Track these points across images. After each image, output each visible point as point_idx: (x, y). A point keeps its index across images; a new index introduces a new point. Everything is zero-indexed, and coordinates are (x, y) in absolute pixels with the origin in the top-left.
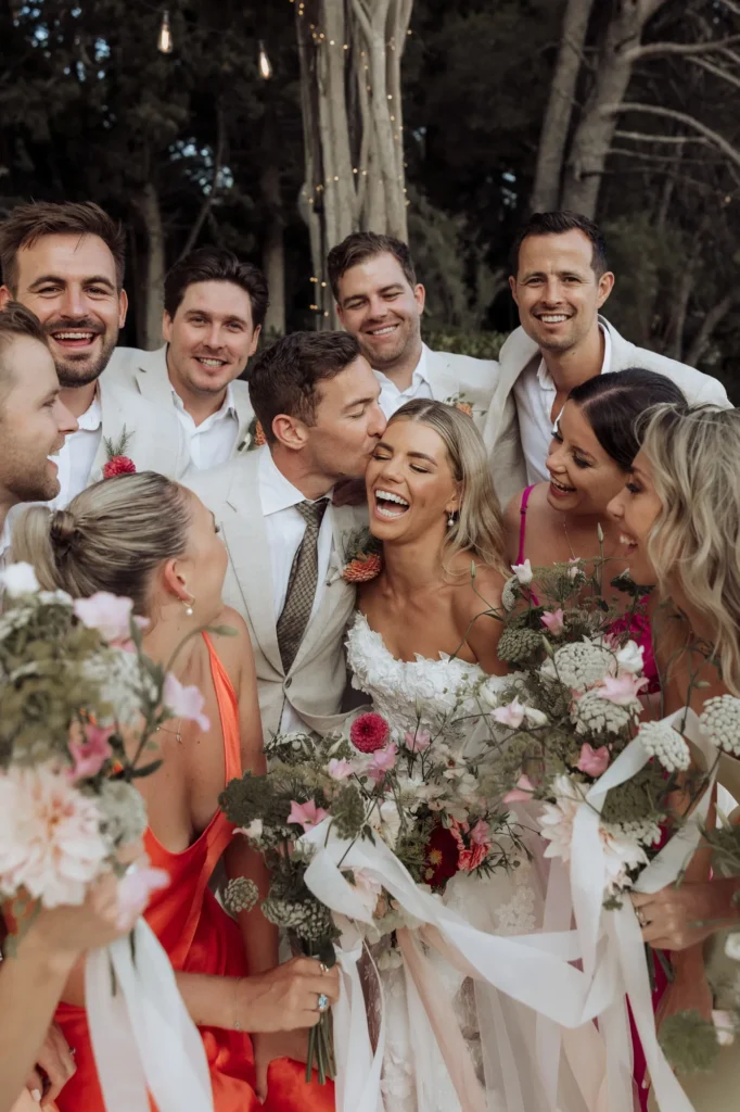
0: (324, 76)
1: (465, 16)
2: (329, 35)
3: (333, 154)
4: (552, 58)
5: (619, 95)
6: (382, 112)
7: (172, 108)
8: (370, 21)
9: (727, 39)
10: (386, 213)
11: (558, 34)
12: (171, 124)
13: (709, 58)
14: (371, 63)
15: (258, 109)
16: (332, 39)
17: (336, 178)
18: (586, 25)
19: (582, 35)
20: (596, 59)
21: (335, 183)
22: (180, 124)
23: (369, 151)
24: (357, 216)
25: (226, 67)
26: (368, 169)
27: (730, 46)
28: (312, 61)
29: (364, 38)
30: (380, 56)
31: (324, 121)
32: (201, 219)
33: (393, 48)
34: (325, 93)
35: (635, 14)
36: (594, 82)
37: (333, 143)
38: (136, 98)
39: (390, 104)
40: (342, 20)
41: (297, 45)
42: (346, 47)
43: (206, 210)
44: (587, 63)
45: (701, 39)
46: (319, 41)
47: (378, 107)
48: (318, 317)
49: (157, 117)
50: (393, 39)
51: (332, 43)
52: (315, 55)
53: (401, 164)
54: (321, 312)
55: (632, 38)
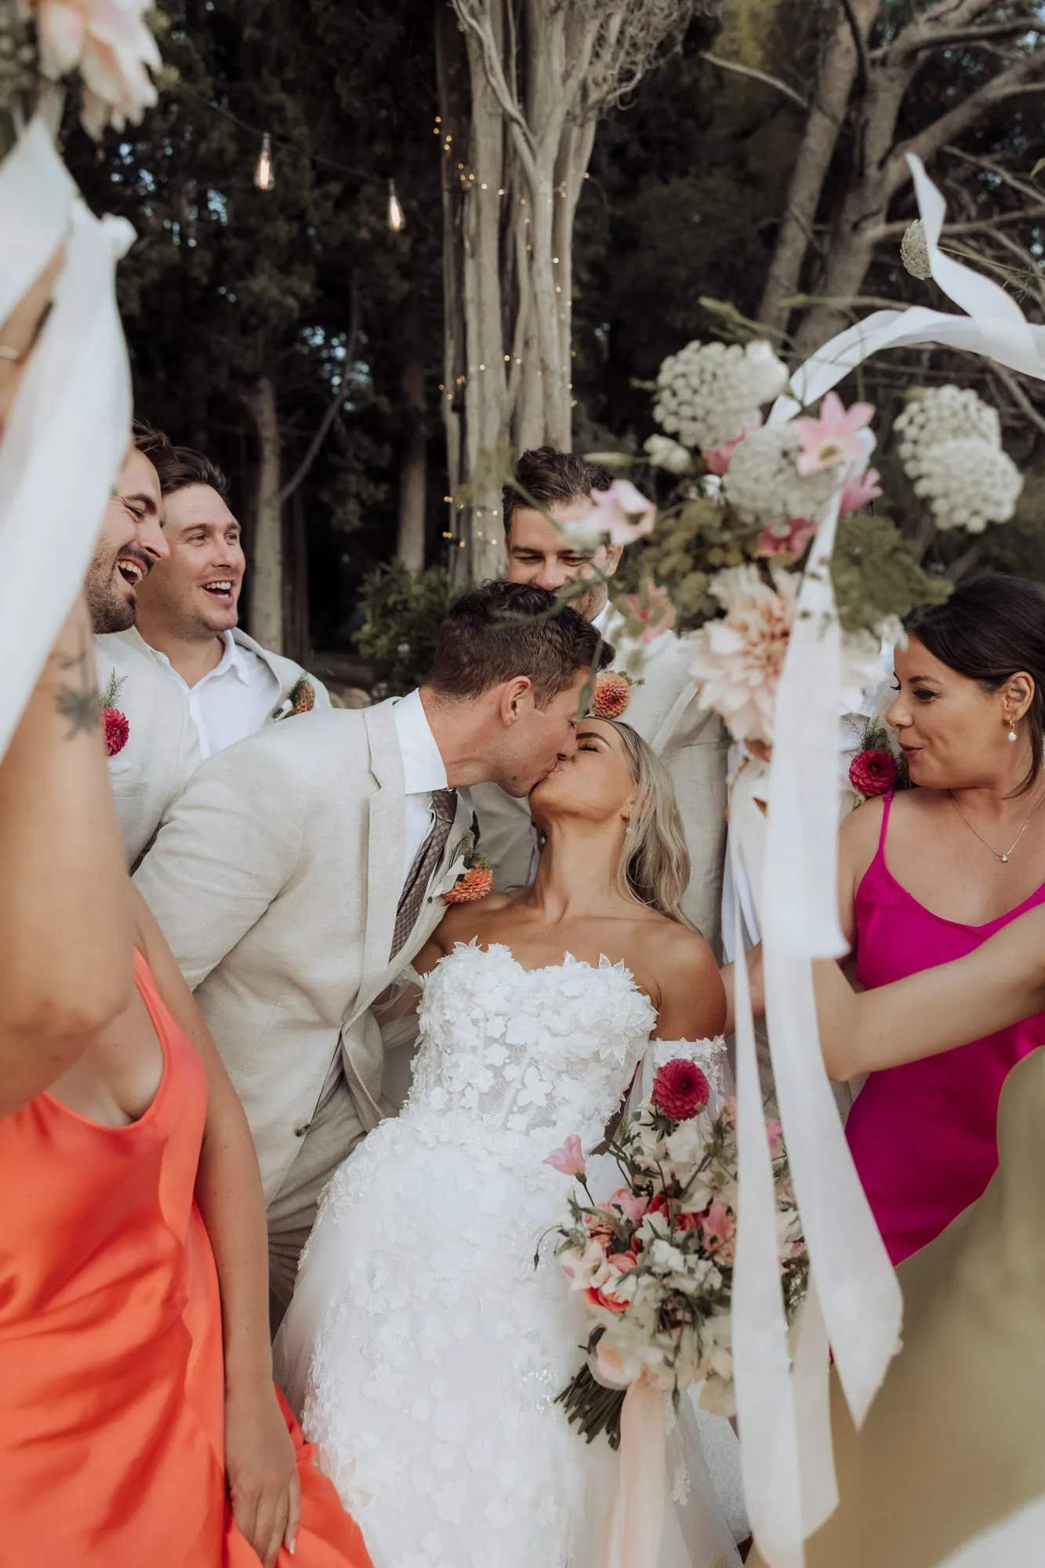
0: (472, 232)
1: (666, 182)
2: (481, 178)
3: (480, 335)
4: (771, 237)
5: (855, 286)
6: (545, 280)
7: (294, 282)
8: (534, 157)
9: (997, 218)
10: (544, 415)
11: (780, 208)
12: (291, 302)
13: (972, 243)
14: (533, 217)
15: (401, 287)
16: (485, 180)
17: (482, 367)
18: (817, 196)
19: (811, 208)
20: (827, 239)
21: (481, 373)
22: (304, 304)
23: (526, 331)
24: (507, 418)
25: (364, 234)
26: (525, 356)
27: (1001, 227)
28: (459, 213)
29: (526, 180)
30: (546, 204)
31: (470, 292)
32: (326, 425)
33: (564, 195)
34: (473, 255)
35: (881, 183)
36: (823, 269)
37: (481, 320)
38: (249, 268)
39: (557, 270)
40: (499, 158)
41: (441, 191)
42: (501, 192)
43: (332, 412)
44: (817, 245)
45: (964, 217)
46: (469, 185)
47: (540, 274)
48: (452, 548)
49: (274, 292)
50: (564, 184)
51: (484, 187)
52: (463, 202)
53: (568, 354)
54: (457, 542)
55: (875, 214)
